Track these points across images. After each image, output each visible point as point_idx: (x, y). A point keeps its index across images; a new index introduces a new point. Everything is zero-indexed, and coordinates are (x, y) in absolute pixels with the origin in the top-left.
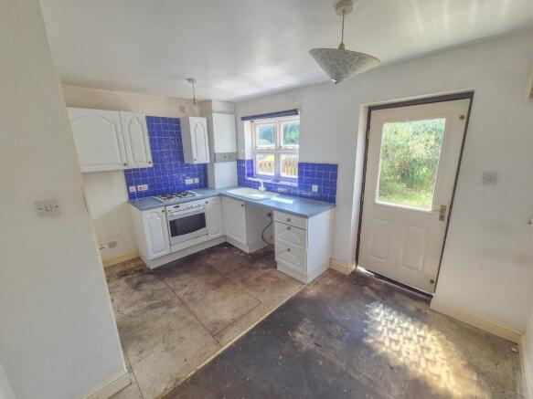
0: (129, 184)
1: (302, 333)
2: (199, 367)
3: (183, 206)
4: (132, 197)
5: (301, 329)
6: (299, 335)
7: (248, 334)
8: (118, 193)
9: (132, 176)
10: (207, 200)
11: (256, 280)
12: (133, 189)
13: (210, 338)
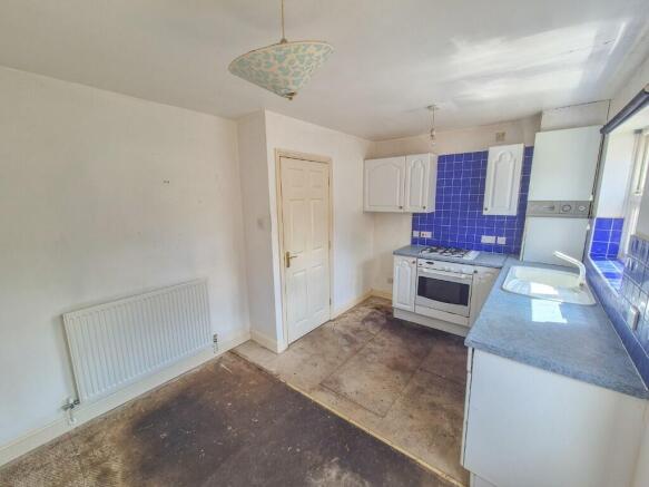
0: (414, 228)
1: (339, 478)
2: (289, 384)
3: (437, 264)
4: (415, 241)
5: (346, 476)
6: (334, 473)
7: (327, 412)
8: (403, 235)
9: (419, 221)
10: (478, 268)
11: (433, 405)
12: (416, 234)
13: (319, 381)
